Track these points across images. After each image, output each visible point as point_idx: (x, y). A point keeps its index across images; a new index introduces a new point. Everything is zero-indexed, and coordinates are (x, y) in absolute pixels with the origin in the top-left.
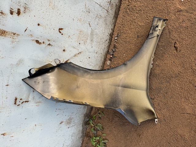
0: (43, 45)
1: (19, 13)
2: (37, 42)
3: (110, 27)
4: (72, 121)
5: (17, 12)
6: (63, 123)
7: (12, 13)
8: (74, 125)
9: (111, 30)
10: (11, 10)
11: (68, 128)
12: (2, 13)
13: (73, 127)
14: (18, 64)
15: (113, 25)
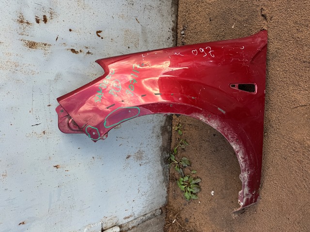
0: (80, 55)
1: (45, 20)
2: (73, 51)
3: (170, 19)
4: (143, 155)
5: (43, 19)
6: (131, 158)
7: (38, 21)
8: (147, 161)
9: (172, 23)
10: (36, 19)
11: (140, 165)
12: (28, 23)
13: (148, 165)
14: (56, 80)
15: (174, 16)
